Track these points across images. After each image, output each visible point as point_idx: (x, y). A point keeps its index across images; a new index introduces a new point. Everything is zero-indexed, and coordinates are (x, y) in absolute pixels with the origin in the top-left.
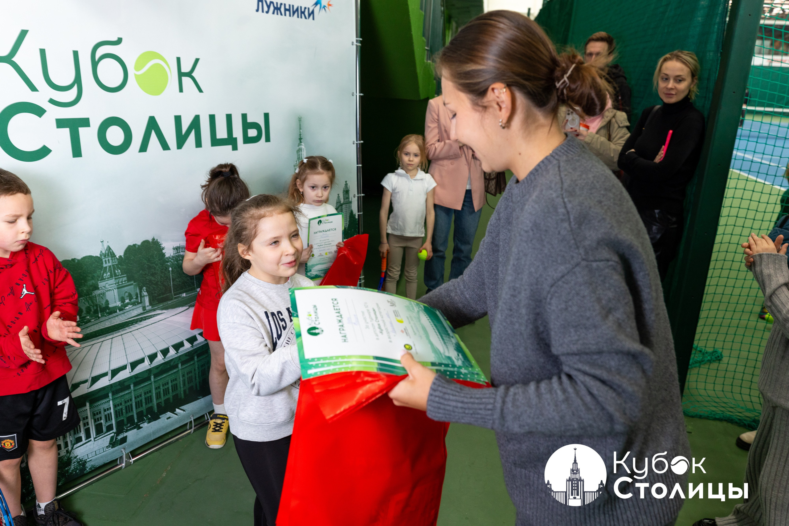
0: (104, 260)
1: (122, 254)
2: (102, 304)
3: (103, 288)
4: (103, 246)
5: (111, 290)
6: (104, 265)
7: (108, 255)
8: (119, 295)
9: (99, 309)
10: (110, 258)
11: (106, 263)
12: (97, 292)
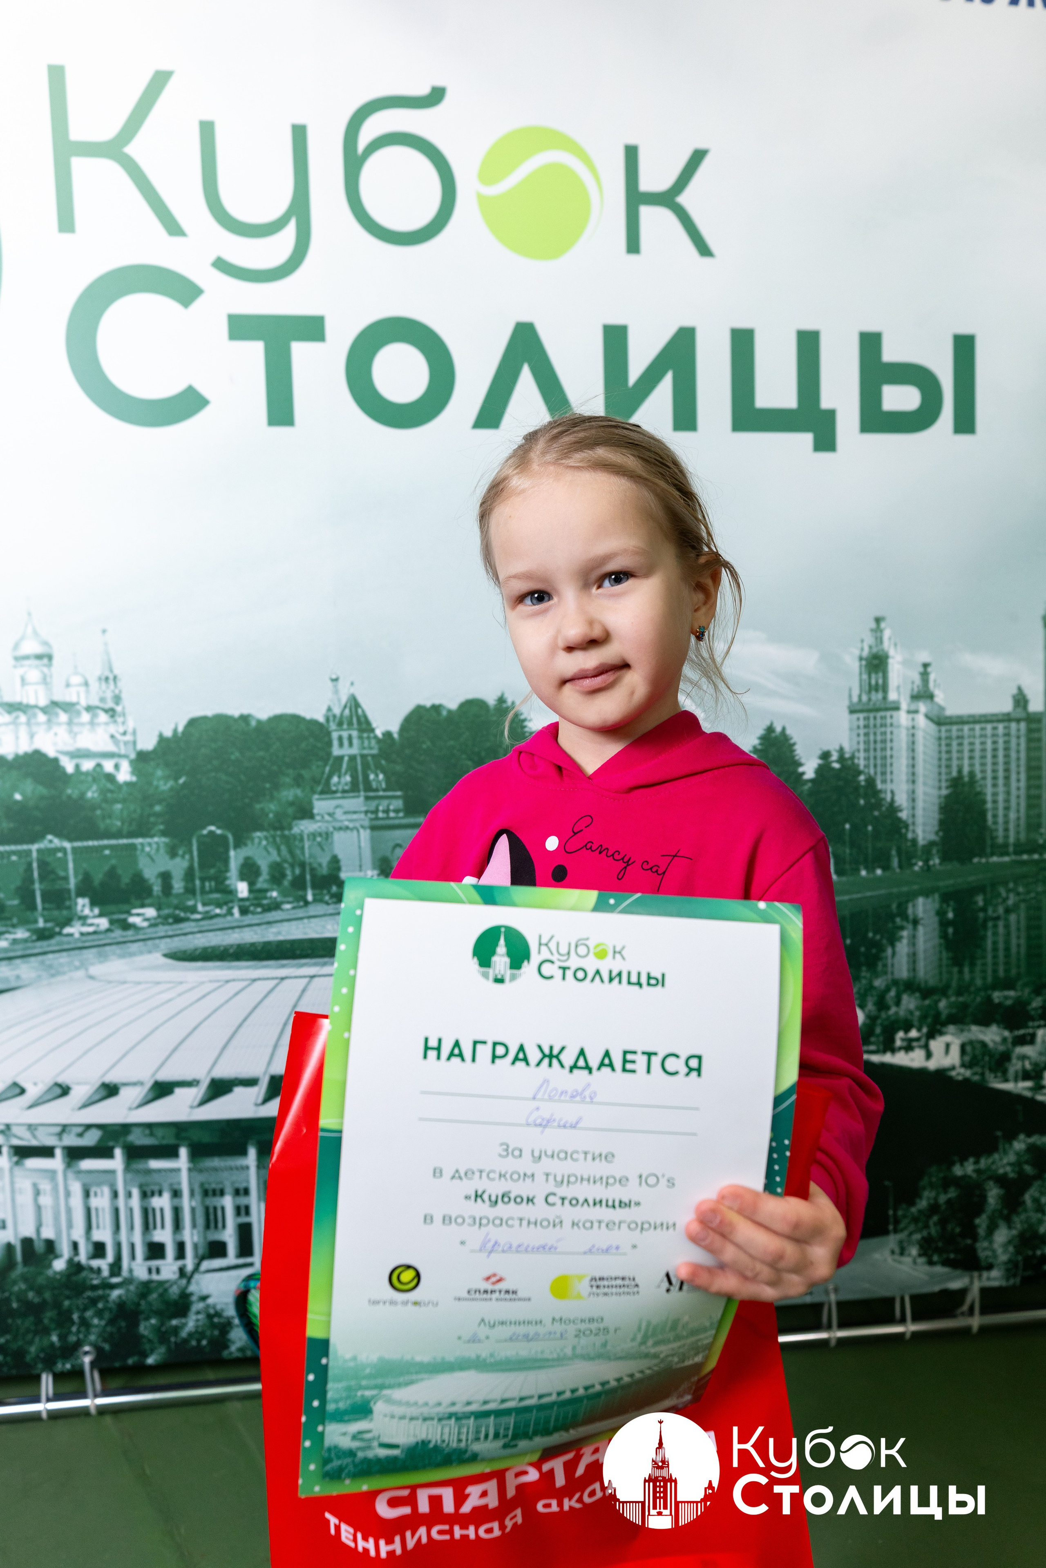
0: (335, 735)
1: (394, 728)
2: (320, 865)
3: (327, 818)
4: (336, 691)
5: (352, 829)
6: (336, 751)
7: (350, 724)
8: (374, 850)
9: (308, 877)
10: (355, 734)
11: (341, 745)
12: (305, 827)
